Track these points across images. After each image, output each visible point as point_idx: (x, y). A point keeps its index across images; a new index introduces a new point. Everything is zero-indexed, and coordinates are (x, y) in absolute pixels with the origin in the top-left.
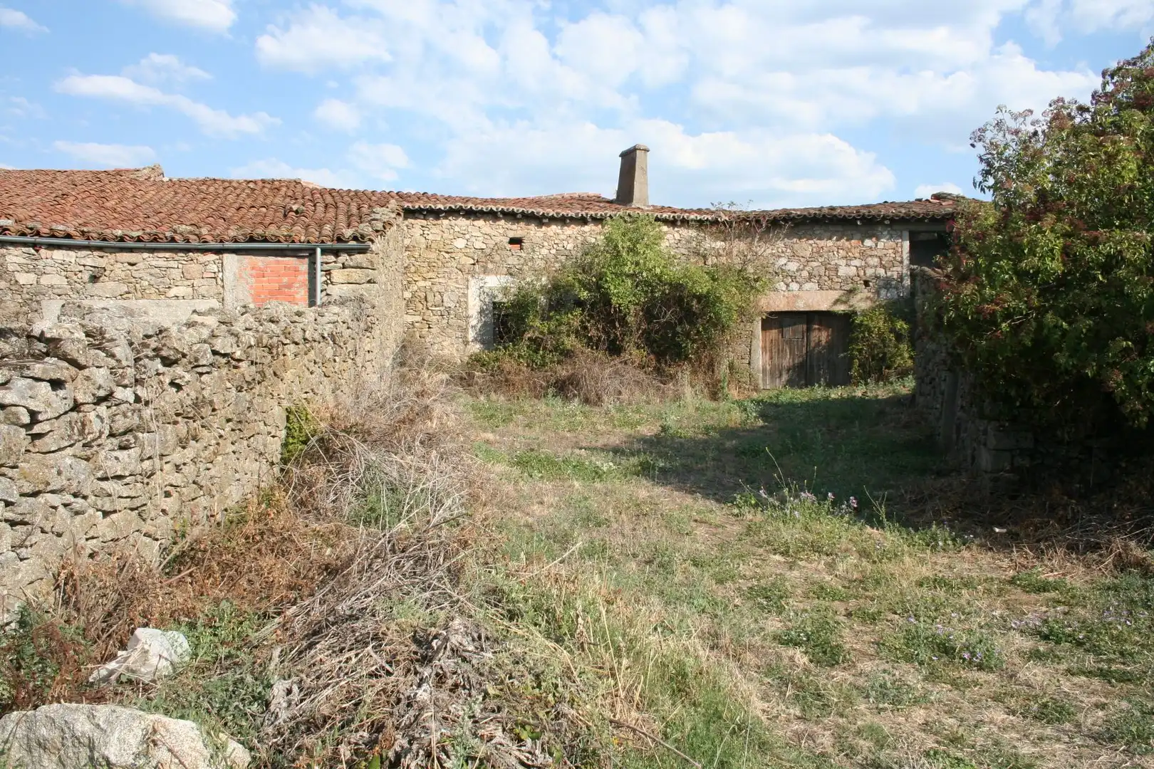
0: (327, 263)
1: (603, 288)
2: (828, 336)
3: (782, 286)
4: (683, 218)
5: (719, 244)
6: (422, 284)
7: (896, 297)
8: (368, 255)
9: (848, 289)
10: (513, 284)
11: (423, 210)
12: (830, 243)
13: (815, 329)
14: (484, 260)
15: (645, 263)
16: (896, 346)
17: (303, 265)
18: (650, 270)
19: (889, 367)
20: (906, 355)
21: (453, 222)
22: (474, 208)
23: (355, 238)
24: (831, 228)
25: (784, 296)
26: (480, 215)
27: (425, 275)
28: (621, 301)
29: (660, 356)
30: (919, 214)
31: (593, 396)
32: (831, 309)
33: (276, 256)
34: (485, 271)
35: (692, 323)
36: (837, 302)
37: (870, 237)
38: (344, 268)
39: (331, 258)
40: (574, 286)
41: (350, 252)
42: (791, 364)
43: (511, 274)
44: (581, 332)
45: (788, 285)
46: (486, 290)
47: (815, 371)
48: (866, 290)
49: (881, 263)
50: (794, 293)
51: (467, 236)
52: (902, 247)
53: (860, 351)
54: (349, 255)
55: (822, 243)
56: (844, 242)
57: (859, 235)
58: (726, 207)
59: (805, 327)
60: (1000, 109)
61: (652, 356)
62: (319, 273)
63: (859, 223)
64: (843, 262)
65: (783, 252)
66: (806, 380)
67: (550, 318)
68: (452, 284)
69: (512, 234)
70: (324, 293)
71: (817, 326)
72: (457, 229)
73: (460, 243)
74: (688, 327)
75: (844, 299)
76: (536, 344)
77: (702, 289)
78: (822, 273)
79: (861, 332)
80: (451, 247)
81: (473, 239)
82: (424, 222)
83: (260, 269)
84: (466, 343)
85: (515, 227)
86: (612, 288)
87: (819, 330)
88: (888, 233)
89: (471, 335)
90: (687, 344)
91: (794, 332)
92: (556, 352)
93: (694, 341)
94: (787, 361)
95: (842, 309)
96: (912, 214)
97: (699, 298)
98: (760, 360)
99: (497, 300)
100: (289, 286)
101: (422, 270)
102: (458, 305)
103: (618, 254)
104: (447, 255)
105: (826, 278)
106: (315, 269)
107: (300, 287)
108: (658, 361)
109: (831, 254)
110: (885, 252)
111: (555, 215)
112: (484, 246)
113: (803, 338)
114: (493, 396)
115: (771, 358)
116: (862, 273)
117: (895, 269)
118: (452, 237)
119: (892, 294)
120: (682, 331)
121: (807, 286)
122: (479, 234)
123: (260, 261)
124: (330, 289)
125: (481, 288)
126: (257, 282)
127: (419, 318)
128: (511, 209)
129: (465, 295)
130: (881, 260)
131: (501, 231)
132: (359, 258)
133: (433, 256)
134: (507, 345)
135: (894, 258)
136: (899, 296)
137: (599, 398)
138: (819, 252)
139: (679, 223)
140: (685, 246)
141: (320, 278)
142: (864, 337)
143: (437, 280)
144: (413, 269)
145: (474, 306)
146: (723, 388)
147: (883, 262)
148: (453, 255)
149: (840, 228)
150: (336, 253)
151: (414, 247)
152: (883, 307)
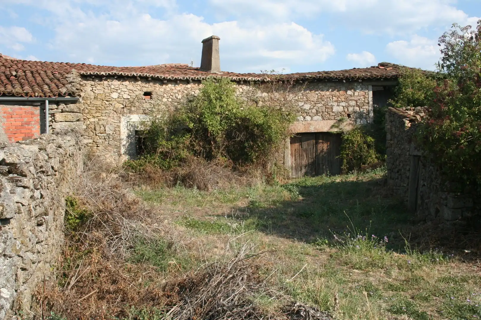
0: (52, 109)
1: (204, 121)
2: (327, 146)
3: (301, 118)
4: (245, 79)
5: (265, 94)
6: (92, 120)
7: (366, 123)
8: (78, 104)
9: (339, 119)
10: (148, 119)
11: (93, 75)
12: (328, 93)
13: (320, 142)
14: (129, 105)
15: (226, 107)
16: (367, 151)
17: (37, 111)
18: (229, 111)
19: (364, 164)
20: (374, 156)
21: (110, 83)
22: (123, 74)
23: (70, 95)
24: (329, 84)
25: (303, 124)
26: (125, 78)
27: (94, 115)
28: (213, 129)
29: (235, 160)
30: (378, 76)
31: (202, 185)
32: (330, 131)
33: (20, 105)
34: (131, 112)
35: (254, 141)
36: (333, 126)
37: (350, 89)
38: (62, 112)
39: (55, 106)
40: (186, 120)
41: (66, 102)
42: (307, 163)
43: (145, 114)
44: (191, 148)
45: (304, 118)
46: (131, 123)
47: (321, 167)
48: (349, 120)
49: (357, 104)
50: (308, 122)
51: (119, 91)
52: (368, 94)
53: (347, 155)
54: (66, 105)
55: (323, 93)
56: (336, 93)
57: (344, 88)
58: (269, 73)
59: (314, 141)
60: (454, 25)
61: (231, 160)
62: (48, 116)
63: (344, 82)
64: (335, 104)
65: (301, 99)
66: (316, 172)
67: (171, 140)
68: (110, 120)
69: (145, 90)
70: (51, 127)
71: (321, 141)
72: (112, 87)
73: (115, 95)
74: (252, 143)
75: (336, 125)
76: (165, 155)
77: (260, 121)
78: (324, 110)
79: (347, 144)
80: (110, 97)
81: (123, 93)
82: (93, 83)
83: (9, 113)
84: (120, 155)
85: (147, 85)
86: (209, 121)
87: (322, 143)
88: (361, 87)
89: (123, 150)
90: (252, 153)
91: (308, 145)
92: (177, 159)
93: (255, 151)
94: (304, 162)
95: (336, 131)
96: (374, 76)
97: (258, 126)
98: (290, 161)
99: (138, 129)
100: (28, 123)
101: (92, 111)
102: (114, 133)
103: (210, 101)
104: (107, 103)
105: (326, 113)
106: (45, 113)
107: (35, 124)
108: (235, 163)
109: (329, 99)
110: (359, 97)
111: (171, 78)
112: (129, 97)
113: (313, 148)
114: (144, 187)
115: (295, 160)
116: (346, 110)
117: (365, 107)
118: (110, 92)
119: (363, 122)
120: (248, 145)
121: (316, 118)
122: (125, 90)
123: (9, 108)
124: (54, 125)
125: (128, 122)
126: (7, 121)
127: (91, 141)
128: (145, 75)
129: (119, 127)
130: (357, 102)
131: (139, 88)
132: (72, 106)
133: (99, 103)
134: (146, 156)
135: (364, 101)
136: (367, 122)
137: (206, 186)
138: (322, 98)
139: (242, 83)
140: (245, 96)
141: (48, 118)
142: (350, 147)
143: (102, 118)
144: (87, 111)
145: (124, 133)
146: (274, 178)
147: (358, 104)
148: (111, 102)
149: (333, 85)
150: (58, 103)
151: (87, 98)
152: (359, 129)
